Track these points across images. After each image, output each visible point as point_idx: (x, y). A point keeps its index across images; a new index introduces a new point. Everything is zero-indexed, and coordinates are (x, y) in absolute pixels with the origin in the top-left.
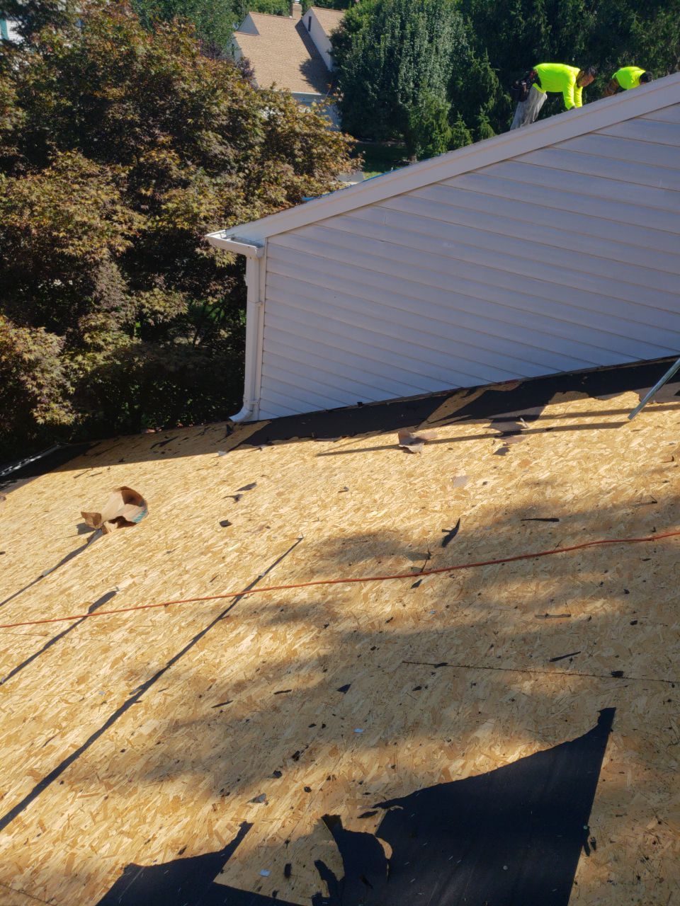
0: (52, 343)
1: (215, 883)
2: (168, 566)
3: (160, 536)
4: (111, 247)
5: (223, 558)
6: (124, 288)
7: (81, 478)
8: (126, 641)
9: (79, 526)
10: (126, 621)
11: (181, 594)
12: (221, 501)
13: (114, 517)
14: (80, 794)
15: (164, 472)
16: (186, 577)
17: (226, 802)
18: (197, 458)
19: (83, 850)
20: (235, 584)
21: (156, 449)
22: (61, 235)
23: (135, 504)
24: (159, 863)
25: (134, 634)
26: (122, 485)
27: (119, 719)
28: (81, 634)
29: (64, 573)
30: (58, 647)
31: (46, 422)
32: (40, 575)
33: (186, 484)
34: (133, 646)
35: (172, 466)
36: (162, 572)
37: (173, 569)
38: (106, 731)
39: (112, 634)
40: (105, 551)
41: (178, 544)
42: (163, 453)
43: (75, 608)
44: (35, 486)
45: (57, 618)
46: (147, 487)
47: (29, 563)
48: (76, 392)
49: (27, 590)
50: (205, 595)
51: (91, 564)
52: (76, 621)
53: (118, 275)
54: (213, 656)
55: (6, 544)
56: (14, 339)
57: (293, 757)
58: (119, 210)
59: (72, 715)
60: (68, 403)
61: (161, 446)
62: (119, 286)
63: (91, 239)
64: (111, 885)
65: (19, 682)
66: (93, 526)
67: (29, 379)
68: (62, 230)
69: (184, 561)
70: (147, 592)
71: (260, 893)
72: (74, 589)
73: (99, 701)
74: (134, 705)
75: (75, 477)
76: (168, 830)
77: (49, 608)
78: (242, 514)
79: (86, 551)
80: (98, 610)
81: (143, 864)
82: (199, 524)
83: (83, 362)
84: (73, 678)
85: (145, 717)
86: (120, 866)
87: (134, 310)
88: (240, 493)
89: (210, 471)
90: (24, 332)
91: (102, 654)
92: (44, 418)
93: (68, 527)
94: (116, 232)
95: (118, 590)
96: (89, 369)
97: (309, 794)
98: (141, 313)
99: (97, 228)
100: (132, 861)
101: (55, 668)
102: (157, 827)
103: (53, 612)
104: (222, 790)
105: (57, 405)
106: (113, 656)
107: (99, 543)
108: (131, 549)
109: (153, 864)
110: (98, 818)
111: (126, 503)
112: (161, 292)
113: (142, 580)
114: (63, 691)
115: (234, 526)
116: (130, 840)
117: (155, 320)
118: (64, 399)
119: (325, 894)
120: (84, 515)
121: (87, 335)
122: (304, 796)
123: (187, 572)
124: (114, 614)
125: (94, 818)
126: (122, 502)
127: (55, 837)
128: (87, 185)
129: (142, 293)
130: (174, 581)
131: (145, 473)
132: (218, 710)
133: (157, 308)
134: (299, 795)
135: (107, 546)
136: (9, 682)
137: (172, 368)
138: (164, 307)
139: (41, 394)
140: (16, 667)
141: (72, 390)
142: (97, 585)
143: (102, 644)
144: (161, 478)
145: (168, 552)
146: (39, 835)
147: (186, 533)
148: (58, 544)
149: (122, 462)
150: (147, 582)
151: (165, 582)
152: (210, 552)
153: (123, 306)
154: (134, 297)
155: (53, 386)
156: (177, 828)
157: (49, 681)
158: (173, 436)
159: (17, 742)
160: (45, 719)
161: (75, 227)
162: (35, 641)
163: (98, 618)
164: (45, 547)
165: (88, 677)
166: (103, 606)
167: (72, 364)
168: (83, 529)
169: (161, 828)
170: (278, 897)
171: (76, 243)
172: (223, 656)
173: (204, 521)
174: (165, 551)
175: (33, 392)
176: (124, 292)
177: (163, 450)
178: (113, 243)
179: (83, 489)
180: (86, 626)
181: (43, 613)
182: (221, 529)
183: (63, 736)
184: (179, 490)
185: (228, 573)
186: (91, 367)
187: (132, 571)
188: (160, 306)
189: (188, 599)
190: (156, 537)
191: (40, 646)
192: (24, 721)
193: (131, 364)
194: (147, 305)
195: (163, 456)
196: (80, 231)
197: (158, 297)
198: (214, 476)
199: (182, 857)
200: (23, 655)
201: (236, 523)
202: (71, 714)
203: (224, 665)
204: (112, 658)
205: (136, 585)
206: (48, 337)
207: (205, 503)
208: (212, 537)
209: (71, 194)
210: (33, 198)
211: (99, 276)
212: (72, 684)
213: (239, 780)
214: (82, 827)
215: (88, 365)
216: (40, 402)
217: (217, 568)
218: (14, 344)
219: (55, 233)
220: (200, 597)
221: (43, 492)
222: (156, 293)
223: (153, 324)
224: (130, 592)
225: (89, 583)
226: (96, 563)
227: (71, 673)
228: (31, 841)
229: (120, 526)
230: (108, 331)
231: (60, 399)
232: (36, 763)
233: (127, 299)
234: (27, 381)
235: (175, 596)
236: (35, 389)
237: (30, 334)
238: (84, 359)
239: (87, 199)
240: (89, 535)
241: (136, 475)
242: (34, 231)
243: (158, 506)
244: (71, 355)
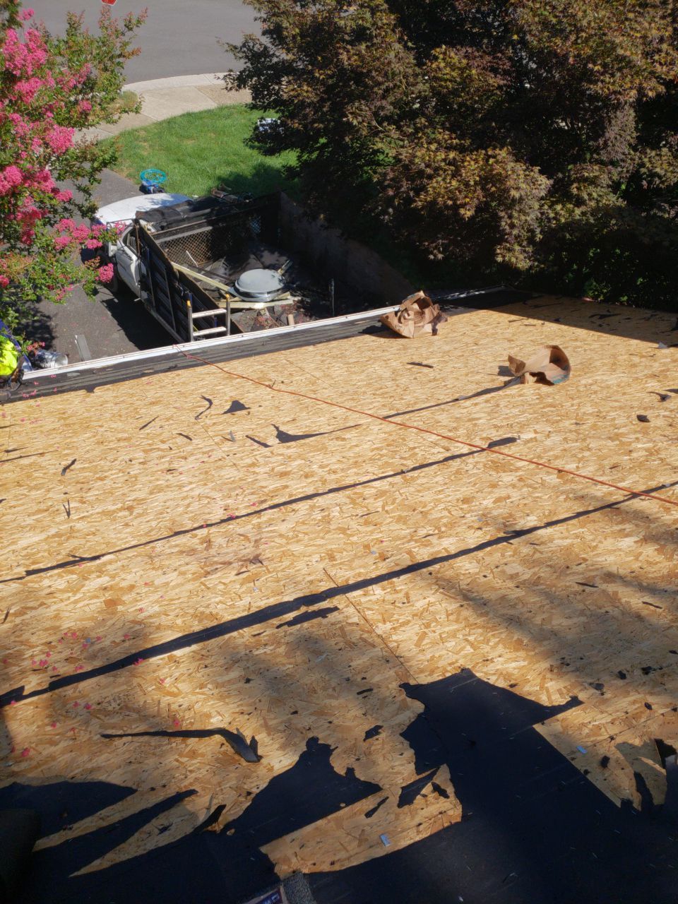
0: (540, 185)
1: (534, 729)
2: (572, 436)
3: (572, 405)
4: (641, 90)
5: (630, 451)
6: (632, 141)
7: (515, 324)
8: (514, 486)
9: (500, 367)
10: (518, 469)
11: (578, 467)
12: (644, 395)
13: (536, 370)
14: (441, 590)
15: (596, 345)
16: (587, 454)
17: (564, 670)
18: (634, 342)
19: (433, 634)
20: (635, 481)
21: (594, 319)
22: (596, 68)
23: (558, 366)
24: (491, 682)
25: (522, 484)
26: (554, 343)
27: (489, 548)
28: (477, 463)
29: (476, 404)
30: (455, 464)
31: (504, 261)
32: (455, 398)
33: (614, 364)
34: (519, 493)
35: (605, 341)
36: (565, 439)
37: (577, 441)
38: (475, 553)
39: (503, 474)
40: (517, 399)
41: (588, 419)
42: (600, 326)
43: (477, 439)
44: (472, 318)
45: (460, 440)
46: (574, 354)
47: (450, 383)
48: (541, 241)
49: (442, 406)
50: (601, 479)
51: (501, 406)
52: (475, 449)
53: (632, 124)
54: (591, 537)
55: (436, 360)
56: (509, 173)
57: (643, 669)
58: (664, 50)
59: (452, 525)
60: (530, 249)
61: (600, 318)
62: (628, 138)
63: (623, 77)
64: (448, 675)
65: (418, 477)
66: (514, 372)
67: (506, 216)
68: (599, 62)
69: (590, 438)
70: (545, 451)
71: (573, 762)
72: (481, 421)
73: (476, 526)
74: (505, 543)
75: (510, 322)
76: (506, 662)
77: (456, 429)
78: (664, 416)
79: (501, 392)
80: (496, 448)
81: (478, 675)
82: (614, 409)
83: (561, 212)
84: (460, 496)
85: (511, 559)
86: (459, 664)
87: (631, 167)
88: (669, 394)
89: (643, 359)
90: (520, 167)
91: (489, 487)
92: (504, 257)
93: (491, 364)
94: (652, 73)
95: (519, 438)
96: (563, 220)
97: (648, 711)
98: (638, 171)
99: (635, 66)
100: (470, 667)
101: (447, 481)
102: (497, 653)
103: (459, 433)
104: (563, 658)
105: (520, 248)
106: (499, 493)
107: (514, 390)
108: (542, 406)
109: (486, 680)
110: (451, 618)
111: (552, 361)
112: (669, 154)
113: (543, 438)
114: (449, 502)
115: (652, 424)
116: (472, 650)
117: (650, 183)
118: (529, 244)
119: (636, 805)
120: (511, 359)
121: (575, 185)
122: (642, 710)
123: (589, 449)
124: (509, 458)
125: (448, 616)
126: (548, 360)
127: (416, 612)
128: (641, 14)
129: (648, 151)
130: (574, 452)
131: (576, 340)
132: (581, 588)
133: (658, 170)
134: (637, 706)
135: (520, 396)
136: (410, 474)
137: (646, 240)
138: (666, 171)
139: (510, 234)
140: (418, 465)
141: (539, 237)
142: (502, 427)
143: (491, 479)
144: (590, 350)
145: (576, 424)
146: (404, 603)
147: (600, 412)
148: (478, 377)
149: (557, 321)
150: (548, 442)
151: (565, 450)
152: (618, 439)
153: (623, 161)
154: (638, 154)
155: (523, 228)
156: (514, 665)
157: (440, 489)
158: (616, 312)
159: (405, 523)
160: (430, 517)
161: (612, 61)
162: (438, 450)
163: (495, 455)
164: (467, 375)
165: (473, 502)
166: (502, 447)
167: (550, 211)
168: (503, 371)
169: (500, 656)
170: (589, 777)
171: (607, 80)
172: (601, 542)
173: (621, 408)
174: (574, 421)
175: (504, 230)
176: (630, 145)
177: (601, 322)
178: (645, 85)
179: (514, 335)
180: (481, 458)
181: (450, 431)
182: (636, 421)
183: (440, 538)
184: (605, 368)
185: (630, 468)
186: (567, 219)
187: (537, 427)
188: (662, 169)
189: (583, 474)
190: (569, 404)
191: (441, 457)
192: (414, 510)
193: (606, 225)
194: (648, 165)
195: (600, 328)
196: (616, 66)
197: (664, 158)
198: (646, 366)
199: (511, 689)
200: (425, 458)
201: (654, 422)
202: (450, 523)
203: (599, 551)
204: (497, 495)
205: (536, 441)
206: (539, 179)
207: (628, 390)
208: (625, 426)
209: (623, 22)
210: (585, 23)
211: (613, 122)
212: (458, 500)
213: (582, 659)
214: (437, 617)
215: (564, 216)
216: (506, 241)
217: (621, 457)
218: (506, 177)
219: (590, 66)
220: (595, 478)
221: (478, 325)
222: (663, 153)
223: (645, 187)
224: (530, 445)
225: (494, 422)
226: (506, 406)
227: (459, 490)
228: (397, 604)
229: (537, 382)
230: (597, 186)
231: (525, 243)
232: (415, 548)
233: (629, 154)
234: (503, 217)
235: (571, 466)
236: (507, 227)
237: (525, 171)
238: (562, 209)
239: (637, 31)
240: (507, 379)
241: (567, 339)
242: (571, 60)
243: (580, 375)
244: (552, 201)
